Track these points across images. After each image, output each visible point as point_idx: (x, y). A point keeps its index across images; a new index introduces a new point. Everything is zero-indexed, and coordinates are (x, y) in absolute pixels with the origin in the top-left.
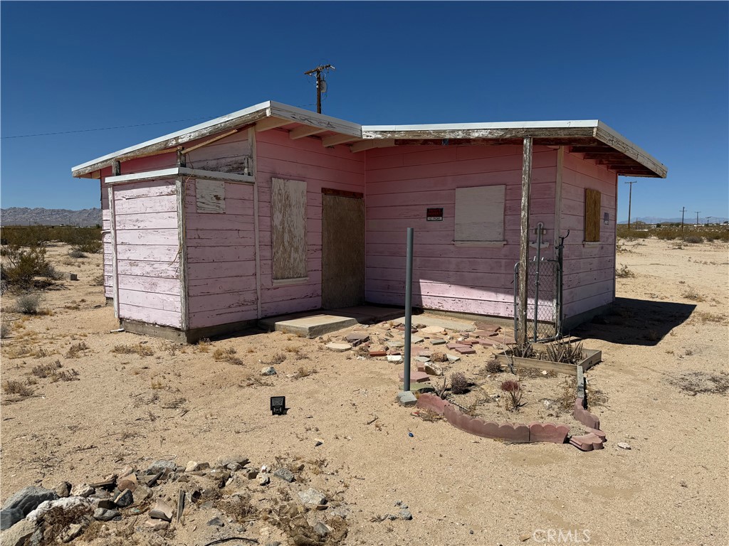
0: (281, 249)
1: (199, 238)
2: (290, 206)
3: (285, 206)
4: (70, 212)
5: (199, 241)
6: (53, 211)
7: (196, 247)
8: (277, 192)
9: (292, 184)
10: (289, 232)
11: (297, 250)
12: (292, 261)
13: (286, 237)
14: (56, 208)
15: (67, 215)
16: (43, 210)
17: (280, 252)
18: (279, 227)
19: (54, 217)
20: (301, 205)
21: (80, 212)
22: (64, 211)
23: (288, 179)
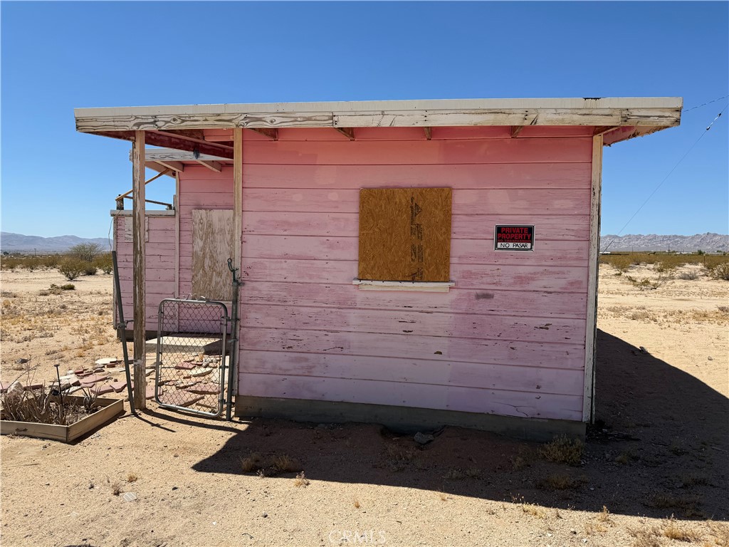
0: (201, 272)
1: (127, 261)
2: (213, 233)
3: (207, 235)
4: (682, 237)
5: (127, 263)
6: (665, 237)
7: (124, 268)
8: (198, 221)
9: (216, 214)
10: (210, 258)
11: (219, 274)
12: (213, 284)
13: (207, 262)
14: (668, 235)
15: (678, 241)
16: (655, 236)
17: (199, 276)
18: (199, 253)
19: (665, 242)
20: (227, 232)
21: (693, 238)
22: (676, 236)
23: (211, 209)
